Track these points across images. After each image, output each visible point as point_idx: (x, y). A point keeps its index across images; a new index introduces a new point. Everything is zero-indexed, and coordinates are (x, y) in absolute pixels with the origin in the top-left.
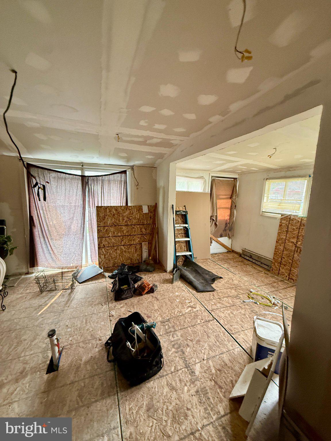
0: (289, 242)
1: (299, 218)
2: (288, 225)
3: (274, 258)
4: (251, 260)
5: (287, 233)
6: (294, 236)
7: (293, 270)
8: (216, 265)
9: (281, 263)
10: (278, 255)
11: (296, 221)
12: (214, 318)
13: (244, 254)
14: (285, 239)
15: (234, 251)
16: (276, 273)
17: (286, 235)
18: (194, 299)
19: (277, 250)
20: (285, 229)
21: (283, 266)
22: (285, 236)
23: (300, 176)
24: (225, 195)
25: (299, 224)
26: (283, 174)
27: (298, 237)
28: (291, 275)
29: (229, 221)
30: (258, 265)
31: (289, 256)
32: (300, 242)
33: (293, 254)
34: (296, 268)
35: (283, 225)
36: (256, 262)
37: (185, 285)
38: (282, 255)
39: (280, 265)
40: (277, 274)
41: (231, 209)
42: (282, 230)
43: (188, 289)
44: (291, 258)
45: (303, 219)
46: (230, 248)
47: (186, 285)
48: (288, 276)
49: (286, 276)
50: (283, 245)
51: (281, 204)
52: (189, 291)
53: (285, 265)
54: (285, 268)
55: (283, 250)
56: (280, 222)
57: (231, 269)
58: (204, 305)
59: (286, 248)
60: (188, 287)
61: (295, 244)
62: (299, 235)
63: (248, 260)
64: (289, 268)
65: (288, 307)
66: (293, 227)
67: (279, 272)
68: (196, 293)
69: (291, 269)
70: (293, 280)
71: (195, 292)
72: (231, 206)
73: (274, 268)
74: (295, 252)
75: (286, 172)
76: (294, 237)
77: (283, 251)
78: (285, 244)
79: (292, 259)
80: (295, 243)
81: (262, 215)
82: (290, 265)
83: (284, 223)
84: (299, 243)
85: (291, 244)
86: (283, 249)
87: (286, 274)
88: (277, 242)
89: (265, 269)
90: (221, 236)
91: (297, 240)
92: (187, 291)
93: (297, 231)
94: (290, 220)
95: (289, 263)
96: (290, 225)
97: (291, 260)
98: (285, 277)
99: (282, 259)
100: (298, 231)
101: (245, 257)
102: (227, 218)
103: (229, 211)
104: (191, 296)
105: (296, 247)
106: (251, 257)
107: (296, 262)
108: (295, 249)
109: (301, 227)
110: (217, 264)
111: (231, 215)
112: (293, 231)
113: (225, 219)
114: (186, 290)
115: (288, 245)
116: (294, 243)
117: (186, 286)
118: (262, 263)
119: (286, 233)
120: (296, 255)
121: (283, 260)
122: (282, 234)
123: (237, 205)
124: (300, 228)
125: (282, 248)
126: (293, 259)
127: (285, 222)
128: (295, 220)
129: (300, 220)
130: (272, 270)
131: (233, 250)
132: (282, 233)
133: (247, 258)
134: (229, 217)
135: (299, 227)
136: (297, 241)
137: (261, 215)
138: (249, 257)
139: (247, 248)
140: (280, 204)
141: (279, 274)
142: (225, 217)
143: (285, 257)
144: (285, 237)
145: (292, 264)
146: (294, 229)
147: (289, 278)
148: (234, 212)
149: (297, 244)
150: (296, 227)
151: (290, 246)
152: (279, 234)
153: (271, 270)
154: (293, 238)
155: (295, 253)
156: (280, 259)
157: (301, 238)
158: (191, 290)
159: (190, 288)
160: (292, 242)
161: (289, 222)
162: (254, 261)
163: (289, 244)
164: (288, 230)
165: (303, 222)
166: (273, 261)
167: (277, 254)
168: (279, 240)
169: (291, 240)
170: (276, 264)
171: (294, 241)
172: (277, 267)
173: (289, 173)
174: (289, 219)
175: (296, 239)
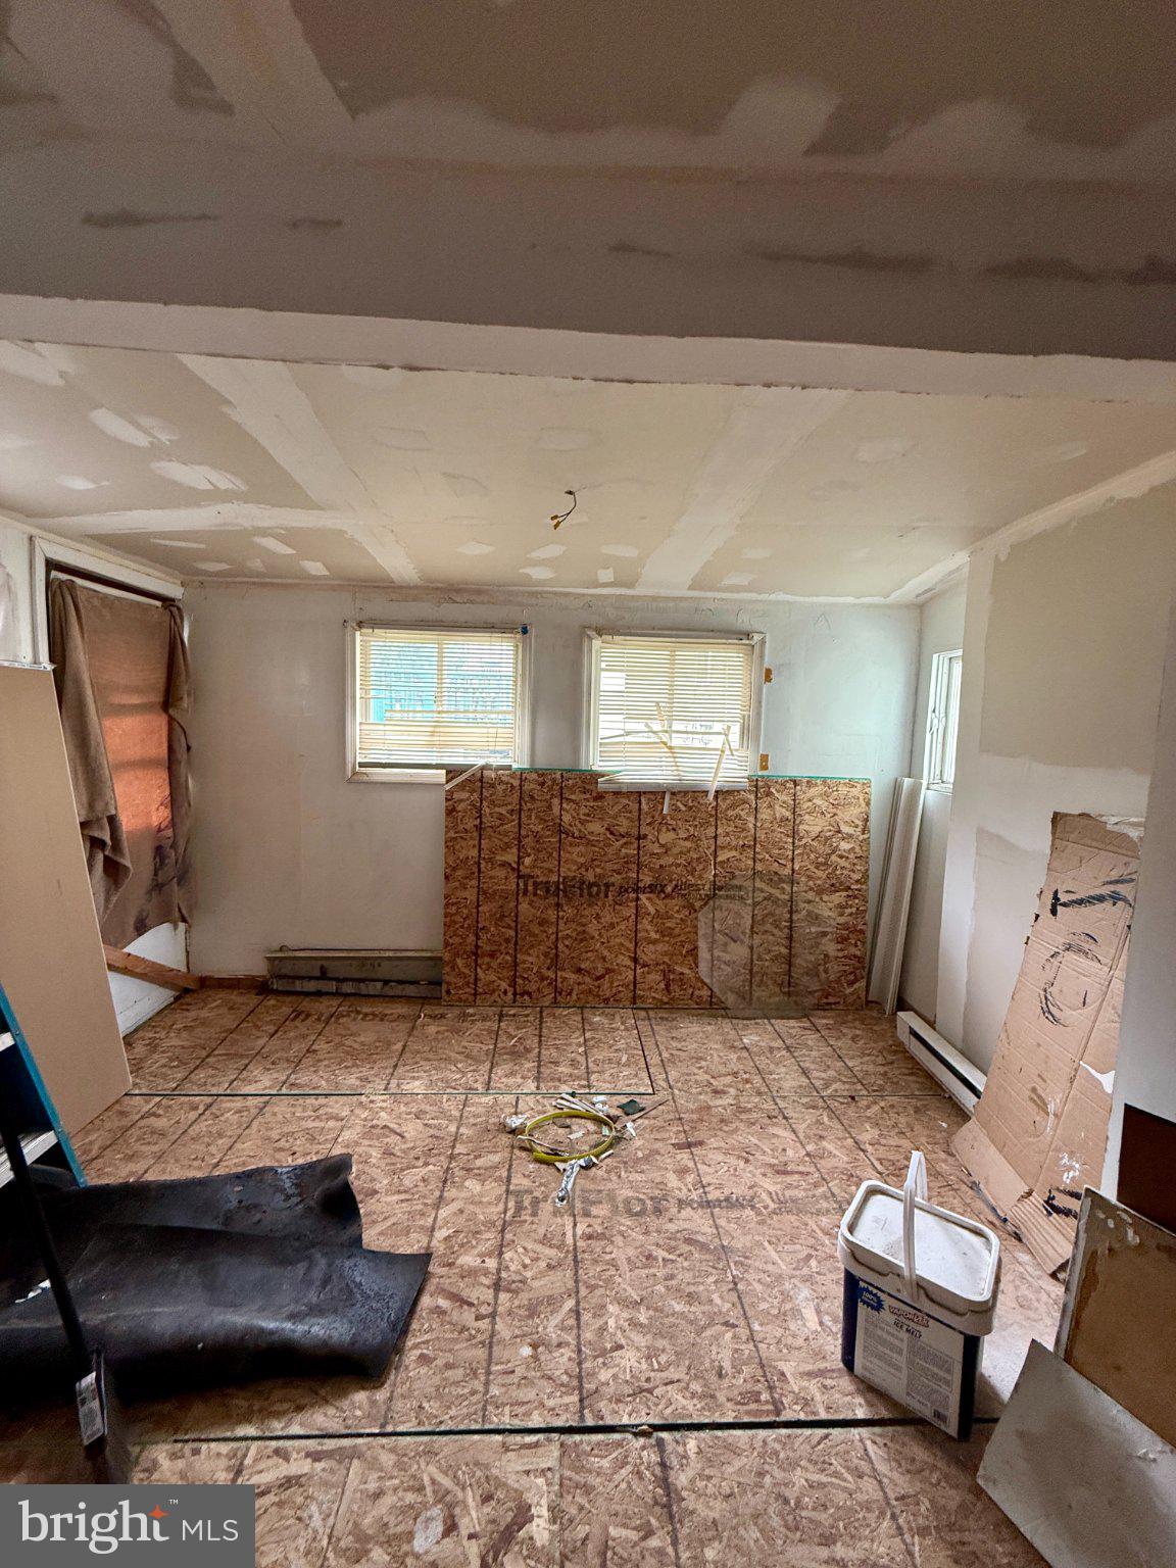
0: (492, 869)
1: (512, 776)
2: (478, 804)
3: (447, 944)
4: (332, 986)
5: (480, 835)
6: (506, 840)
7: (524, 962)
8: (209, 1106)
9: (476, 953)
10: (462, 927)
11: (504, 787)
12: (643, 1434)
13: (280, 977)
14: (477, 859)
15: (210, 978)
16: (464, 997)
17: (476, 842)
18: (430, 1453)
19: (454, 908)
20: (470, 824)
21: (487, 959)
22: (474, 846)
23: (493, 627)
24: (137, 690)
25: (515, 795)
26: (426, 610)
27: (520, 842)
28: (519, 981)
29: (169, 833)
30: (375, 996)
31: (502, 916)
32: (529, 856)
33: (513, 904)
34: (531, 952)
35: (459, 808)
36: (363, 988)
37: (241, 1431)
38: (478, 922)
39: (476, 961)
40: (471, 998)
41: (172, 764)
42: (461, 827)
43: (295, 1430)
44: (510, 922)
45: (524, 775)
46: (183, 969)
47: (246, 1419)
48: (508, 989)
49: (505, 993)
50: (474, 882)
51: (442, 729)
52: (330, 1444)
53: (492, 955)
54: (494, 964)
55: (478, 902)
56: (447, 800)
57: (303, 1078)
58: (518, 1423)
59: (485, 893)
60: (277, 1415)
61: (513, 869)
62: (523, 832)
63: (319, 994)
64: (508, 958)
65: (637, 1099)
66: (497, 809)
67: (475, 989)
68: (381, 1395)
69: (516, 958)
70: (529, 994)
71: (361, 1397)
72: (171, 749)
73: (453, 980)
74: (518, 895)
75: (439, 604)
76: (507, 846)
77: (478, 906)
78: (479, 877)
79: (513, 924)
80: (515, 866)
81: (357, 781)
82: (511, 945)
83: (461, 801)
84: (527, 861)
85: (501, 873)
86: (474, 898)
87: (504, 985)
88: (447, 877)
89: (408, 999)
90: (141, 928)
91: (519, 851)
92: (316, 1457)
93: (512, 821)
94: (482, 787)
95: (507, 941)
96: (485, 804)
97: (509, 927)
98: (502, 996)
99: (478, 938)
100: (517, 821)
101: (298, 986)
102: (159, 816)
103: (165, 775)
104: (388, 1459)
105: (519, 877)
106: (324, 975)
107: (529, 930)
108: (518, 884)
109: (523, 804)
110: (209, 1100)
111: (176, 798)
112: (502, 825)
113: (148, 828)
114: (299, 1466)
115: (491, 878)
116: (510, 864)
117: (250, 1430)
118: (386, 982)
119: (476, 834)
120: (524, 906)
121: (484, 937)
122: (463, 843)
123: (194, 744)
124: (520, 810)
125: (470, 895)
126: (516, 921)
127: (465, 795)
128: (501, 782)
129: (516, 783)
130: (448, 992)
131: (205, 974)
132: (462, 838)
133: (311, 986)
134: (165, 813)
135: (518, 807)
136: (519, 858)
137: (349, 781)
138: (317, 978)
139: (291, 943)
140: (438, 730)
141: (475, 995)
142: (148, 814)
143: (487, 924)
144: (474, 853)
145: (516, 944)
146: (501, 817)
147: (515, 994)
148: (187, 781)
149: (521, 868)
150: (510, 807)
151: (500, 879)
152: (450, 844)
153: (444, 994)
154: (504, 850)
155: (520, 900)
156: (471, 938)
157: (528, 842)
158: (323, 1418)
159: (299, 1409)
160: (504, 864)
161: (482, 793)
162: (347, 988)
163: (492, 873)
164: (481, 822)
165: (527, 787)
166: (447, 957)
167: (456, 923)
168: (454, 869)
169: (498, 858)
170: (459, 961)
171: (510, 857)
172: (467, 971)
173: (448, 611)
174: (479, 784)
175: (515, 850)
